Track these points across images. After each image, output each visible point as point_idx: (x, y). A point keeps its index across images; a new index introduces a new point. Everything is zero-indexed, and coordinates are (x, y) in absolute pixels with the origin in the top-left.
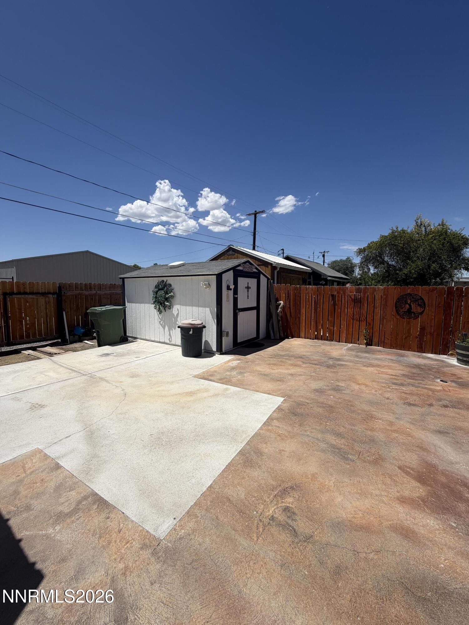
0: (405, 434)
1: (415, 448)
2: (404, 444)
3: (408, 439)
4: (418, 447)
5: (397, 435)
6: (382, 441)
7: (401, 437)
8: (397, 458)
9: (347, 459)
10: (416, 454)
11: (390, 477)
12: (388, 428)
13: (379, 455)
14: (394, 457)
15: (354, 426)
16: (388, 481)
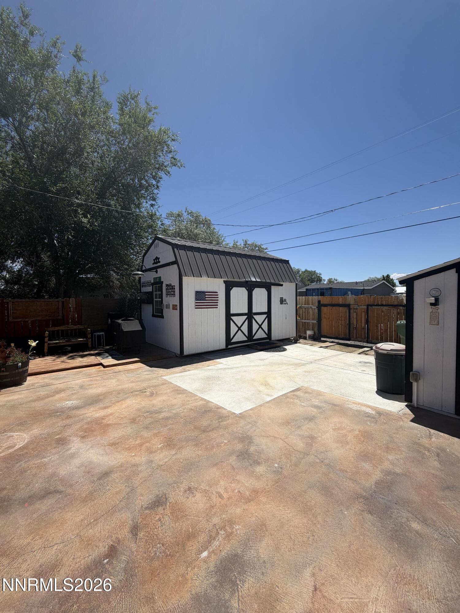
0: (133, 447)
1: (119, 441)
2: (128, 439)
3: (128, 444)
4: (118, 443)
5: (137, 442)
6: (142, 431)
7: (134, 443)
8: (126, 428)
9: (148, 412)
10: (116, 437)
11: (122, 418)
12: (148, 444)
13: (136, 423)
14: (127, 427)
15: (168, 429)
16: (122, 416)
